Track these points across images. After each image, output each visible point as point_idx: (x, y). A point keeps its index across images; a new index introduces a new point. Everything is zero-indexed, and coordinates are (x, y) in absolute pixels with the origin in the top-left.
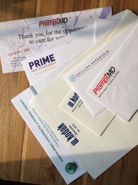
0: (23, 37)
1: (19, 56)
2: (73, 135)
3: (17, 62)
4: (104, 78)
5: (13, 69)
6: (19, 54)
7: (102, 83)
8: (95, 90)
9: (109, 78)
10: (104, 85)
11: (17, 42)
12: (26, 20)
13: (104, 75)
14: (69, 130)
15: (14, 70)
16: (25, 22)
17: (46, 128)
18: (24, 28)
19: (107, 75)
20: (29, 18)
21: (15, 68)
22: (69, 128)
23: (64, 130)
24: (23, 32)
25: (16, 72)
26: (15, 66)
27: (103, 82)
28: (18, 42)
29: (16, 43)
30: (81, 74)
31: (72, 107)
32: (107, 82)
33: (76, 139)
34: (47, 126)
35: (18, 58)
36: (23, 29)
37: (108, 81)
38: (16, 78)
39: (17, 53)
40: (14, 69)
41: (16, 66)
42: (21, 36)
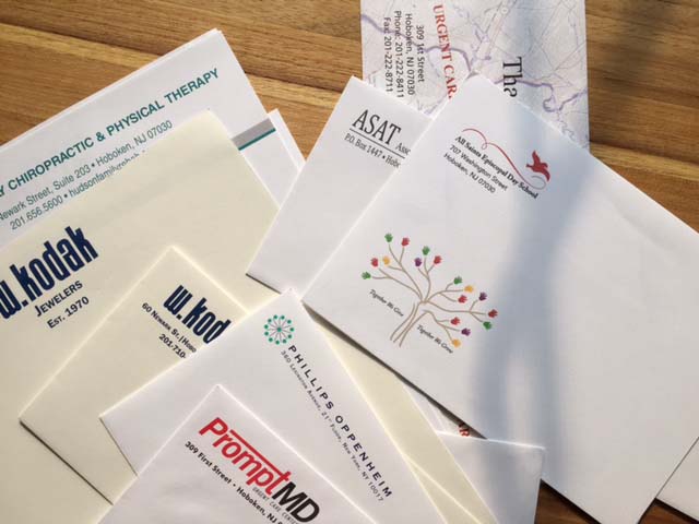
0: (511, 80)
1: (427, 51)
2: (39, 294)
3: (404, 41)
4: (270, 470)
5: (376, 20)
6: (438, 53)
7: (252, 460)
8: (218, 427)
9: (268, 491)
10: (242, 468)
11: (490, 50)
12: (583, 101)
13: (284, 472)
14: (61, 278)
15: (371, 21)
16: (575, 96)
17: (75, 176)
18: (548, 89)
19: (284, 484)
20: (590, 116)
21: (380, 29)
22: (68, 282)
23: (66, 257)
24: (531, 80)
25: (359, 31)
26: (386, 30)
27: (253, 466)
28: (492, 55)
29: (486, 45)
30: (298, 366)
31: (166, 305)
32: (254, 484)
33: (18, 308)
34: (85, 179)
35: (420, 48)
36: (543, 84)
37: (258, 487)
38: (334, 29)
39: (445, 42)
40: (375, 25)
41: (388, 36)
42: (513, 71)
